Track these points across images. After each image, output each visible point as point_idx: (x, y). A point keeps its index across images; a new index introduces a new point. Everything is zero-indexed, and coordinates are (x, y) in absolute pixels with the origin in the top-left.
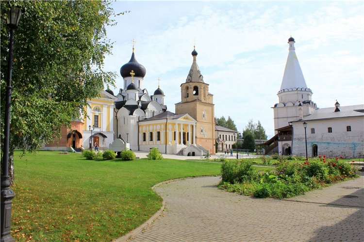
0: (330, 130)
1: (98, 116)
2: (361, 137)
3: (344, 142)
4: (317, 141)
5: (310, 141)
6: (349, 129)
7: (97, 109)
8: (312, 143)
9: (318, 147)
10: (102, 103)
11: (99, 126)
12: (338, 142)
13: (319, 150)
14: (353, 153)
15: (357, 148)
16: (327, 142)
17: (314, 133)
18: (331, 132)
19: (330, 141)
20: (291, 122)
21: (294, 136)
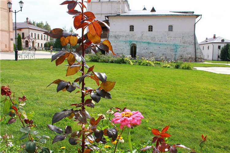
0: (151, 28)
2: (183, 38)
3: (165, 42)
4: (136, 40)
5: (128, 40)
6: (171, 28)
8: (130, 42)
9: (137, 46)
12: (159, 43)
13: (137, 50)
14: (174, 55)
15: (179, 50)
16: (148, 41)
17: (133, 30)
18: (152, 31)
19: (150, 41)
20: (108, 17)
21: (110, 33)
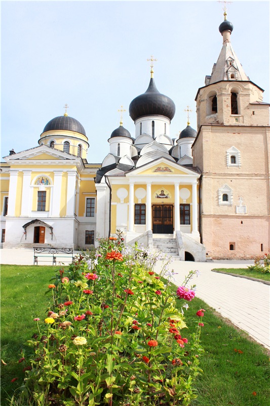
1: (45, 192)
7: (43, 181)
10: (51, 170)
11: (46, 209)
